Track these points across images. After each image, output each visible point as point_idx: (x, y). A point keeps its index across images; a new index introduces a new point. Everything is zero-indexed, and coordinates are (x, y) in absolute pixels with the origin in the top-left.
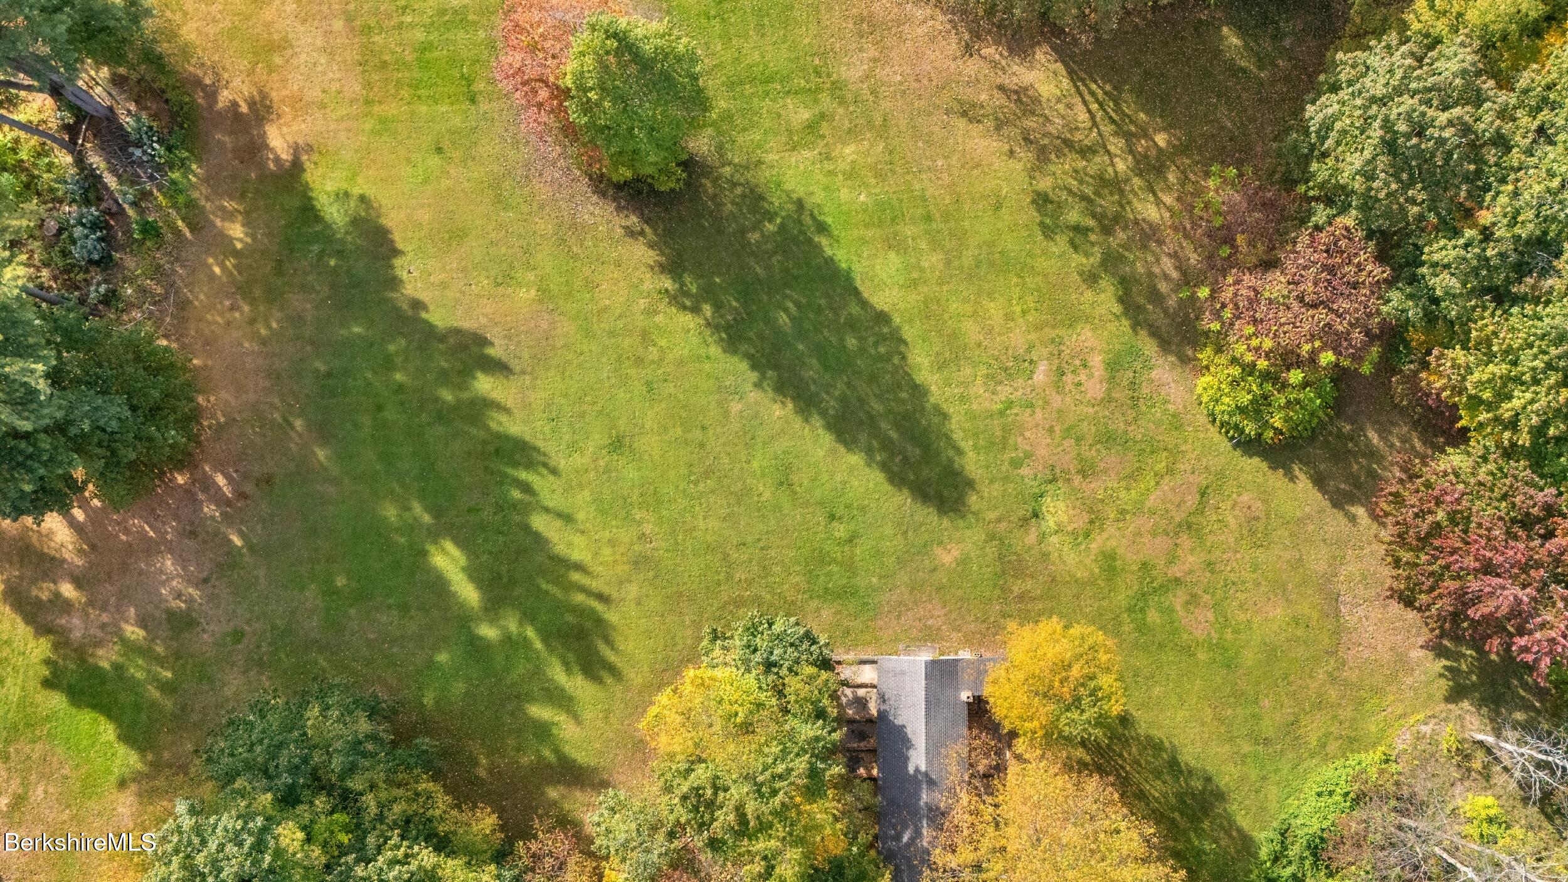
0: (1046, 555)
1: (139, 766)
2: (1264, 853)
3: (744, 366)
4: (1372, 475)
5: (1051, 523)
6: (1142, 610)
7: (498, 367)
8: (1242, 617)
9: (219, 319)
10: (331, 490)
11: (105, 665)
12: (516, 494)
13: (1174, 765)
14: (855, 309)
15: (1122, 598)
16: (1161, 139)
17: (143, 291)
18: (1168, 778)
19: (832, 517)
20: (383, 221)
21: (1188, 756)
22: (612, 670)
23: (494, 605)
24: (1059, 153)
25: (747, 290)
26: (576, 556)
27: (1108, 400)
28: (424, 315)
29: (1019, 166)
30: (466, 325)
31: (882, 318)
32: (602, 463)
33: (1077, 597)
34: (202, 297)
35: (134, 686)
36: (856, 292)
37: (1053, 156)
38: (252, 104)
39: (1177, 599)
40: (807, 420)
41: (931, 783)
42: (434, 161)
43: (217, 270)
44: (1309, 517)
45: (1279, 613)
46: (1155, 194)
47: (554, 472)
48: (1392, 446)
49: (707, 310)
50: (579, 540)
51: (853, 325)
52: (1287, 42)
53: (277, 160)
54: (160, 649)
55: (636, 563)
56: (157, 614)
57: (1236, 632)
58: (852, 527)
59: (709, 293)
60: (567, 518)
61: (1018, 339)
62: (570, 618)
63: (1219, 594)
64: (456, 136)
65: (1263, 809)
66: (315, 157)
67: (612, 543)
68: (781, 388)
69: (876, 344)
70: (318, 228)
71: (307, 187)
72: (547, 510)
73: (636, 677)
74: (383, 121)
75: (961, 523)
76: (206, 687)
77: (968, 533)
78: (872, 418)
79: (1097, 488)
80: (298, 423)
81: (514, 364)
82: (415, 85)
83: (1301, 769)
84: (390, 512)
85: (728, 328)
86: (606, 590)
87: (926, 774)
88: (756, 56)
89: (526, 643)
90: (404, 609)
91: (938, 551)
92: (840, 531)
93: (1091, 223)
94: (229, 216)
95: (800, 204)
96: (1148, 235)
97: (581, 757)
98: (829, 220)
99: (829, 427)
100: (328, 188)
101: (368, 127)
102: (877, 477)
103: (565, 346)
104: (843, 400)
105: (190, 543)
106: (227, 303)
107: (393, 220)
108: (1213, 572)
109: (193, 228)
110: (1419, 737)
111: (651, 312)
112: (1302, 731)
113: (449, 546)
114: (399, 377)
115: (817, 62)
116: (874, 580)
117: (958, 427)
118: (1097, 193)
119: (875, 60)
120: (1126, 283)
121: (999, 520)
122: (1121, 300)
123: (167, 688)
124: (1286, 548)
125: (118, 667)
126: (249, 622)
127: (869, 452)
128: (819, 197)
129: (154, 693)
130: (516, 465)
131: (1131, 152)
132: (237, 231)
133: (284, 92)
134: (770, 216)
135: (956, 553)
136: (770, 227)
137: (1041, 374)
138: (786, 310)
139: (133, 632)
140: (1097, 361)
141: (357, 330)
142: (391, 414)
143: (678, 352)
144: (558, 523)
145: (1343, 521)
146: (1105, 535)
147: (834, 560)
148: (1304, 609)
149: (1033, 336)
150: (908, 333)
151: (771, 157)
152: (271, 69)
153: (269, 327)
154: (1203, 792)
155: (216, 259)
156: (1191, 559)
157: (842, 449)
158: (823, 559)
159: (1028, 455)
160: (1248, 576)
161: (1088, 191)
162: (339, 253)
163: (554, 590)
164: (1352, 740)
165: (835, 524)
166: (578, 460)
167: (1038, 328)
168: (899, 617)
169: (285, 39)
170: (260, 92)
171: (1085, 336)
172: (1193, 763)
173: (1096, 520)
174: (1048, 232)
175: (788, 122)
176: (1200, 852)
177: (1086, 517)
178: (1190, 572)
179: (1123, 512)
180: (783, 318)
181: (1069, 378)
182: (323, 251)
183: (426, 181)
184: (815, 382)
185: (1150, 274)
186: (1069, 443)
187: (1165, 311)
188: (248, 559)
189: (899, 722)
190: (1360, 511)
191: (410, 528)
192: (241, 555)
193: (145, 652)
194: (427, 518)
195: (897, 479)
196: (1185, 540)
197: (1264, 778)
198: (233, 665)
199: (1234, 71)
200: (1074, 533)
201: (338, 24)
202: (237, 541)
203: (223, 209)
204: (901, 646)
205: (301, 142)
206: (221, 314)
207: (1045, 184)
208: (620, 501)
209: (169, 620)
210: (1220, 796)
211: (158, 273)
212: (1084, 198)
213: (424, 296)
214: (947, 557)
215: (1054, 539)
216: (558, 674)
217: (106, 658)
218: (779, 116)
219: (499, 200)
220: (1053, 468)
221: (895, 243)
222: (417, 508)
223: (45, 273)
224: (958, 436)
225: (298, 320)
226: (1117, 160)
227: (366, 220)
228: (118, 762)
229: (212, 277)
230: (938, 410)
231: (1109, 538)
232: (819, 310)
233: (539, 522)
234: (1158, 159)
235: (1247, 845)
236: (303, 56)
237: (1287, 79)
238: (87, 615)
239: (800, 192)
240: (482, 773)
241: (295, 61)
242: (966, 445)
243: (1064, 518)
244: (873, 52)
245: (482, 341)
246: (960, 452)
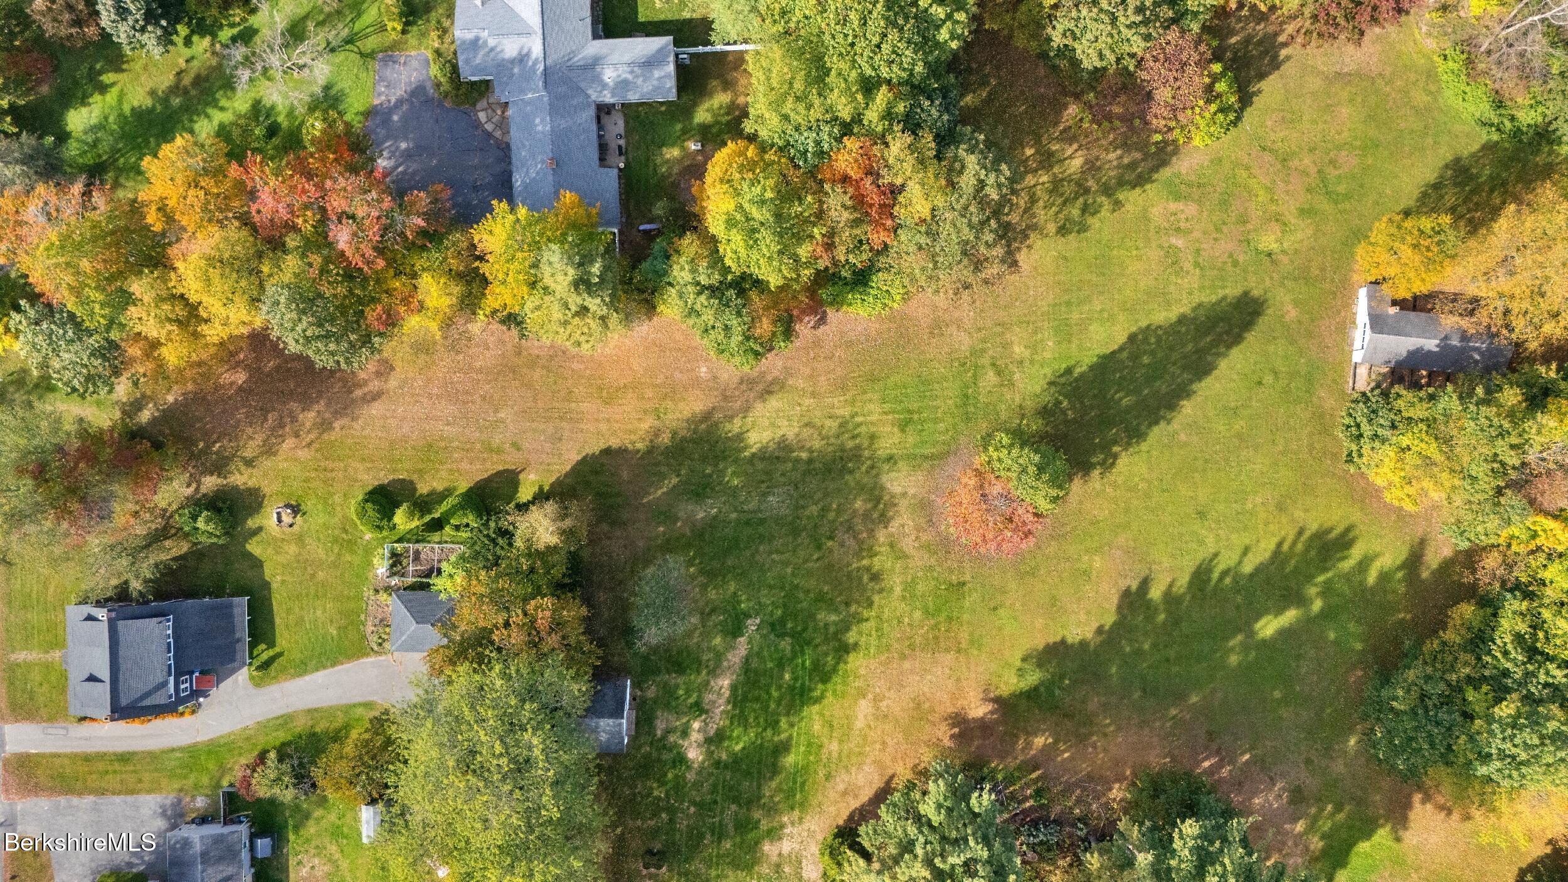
0: (1296, 251)
1: (1388, 828)
2: (1495, 137)
3: (1156, 430)
4: (1260, 42)
5: (1275, 246)
6: (1338, 195)
7: (1145, 584)
8: (1345, 134)
9: (1101, 756)
10: (1220, 695)
11: (1321, 844)
12: (1228, 580)
13: (1437, 186)
14: (1125, 354)
15: (1326, 206)
16: (1029, 152)
17: (1079, 801)
18: (1443, 191)
19: (1260, 383)
20: (1041, 647)
21: (1431, 176)
22: (1348, 530)
23: (1300, 600)
24: (1034, 216)
25: (1105, 422)
26: (1272, 546)
27: (1199, 202)
28: (1107, 628)
29: (1039, 243)
30: (1115, 600)
31: (1132, 338)
32: (1213, 526)
33: (1324, 234)
34: (1084, 766)
35: (1336, 829)
36: (1113, 353)
37: (1035, 221)
38: (953, 726)
39: (1332, 173)
40: (1195, 392)
41: (1446, 338)
42: (1002, 612)
43: (1066, 755)
44: (1284, 86)
45: (1345, 111)
46: (1066, 159)
47: (1216, 555)
48: (1242, 28)
49: (1116, 449)
50: (1262, 545)
51: (1135, 357)
52: (974, 66)
53: (992, 712)
54: (1313, 810)
55: (1281, 509)
56: (1290, 811)
57: (1356, 138)
58: (1266, 371)
59: (1105, 447)
60: (1246, 551)
61: (1154, 254)
62: (1313, 553)
63: (1329, 146)
64: (987, 596)
65: (1468, 135)
66: (992, 688)
67: (1267, 524)
68: (1172, 407)
69: (1149, 344)
70: (1042, 689)
71: (1013, 695)
72: (1240, 563)
73: (1355, 516)
74: (972, 642)
75: (1270, 302)
76: (1341, 784)
77: (1278, 298)
78: (1196, 352)
79: (1255, 214)
80: (1173, 712)
81: (1143, 575)
82: (950, 619)
83: (1445, 109)
84: (1234, 660)
85: (1130, 437)
86: (1296, 530)
87: (1441, 340)
88: (950, 402)
89: (1328, 582)
90: (1299, 657)
91: (1287, 319)
92: (1268, 379)
93: (1081, 200)
94: (1029, 745)
95: (1051, 384)
96: (1091, 167)
97: (1402, 554)
98: (1064, 366)
99: (1200, 380)
100: (1015, 681)
101: (976, 652)
102: (1235, 352)
103: (1134, 541)
104: (1184, 368)
105: (1246, 787)
106: (1090, 750)
107: (1040, 643)
108: (1315, 149)
109: (1036, 768)
110: (1429, 34)
111: (1115, 486)
112: (1421, 105)
113: (1258, 625)
114: (1146, 647)
115: (956, 364)
116: (1303, 361)
117: (1209, 297)
118: (1062, 195)
119: (959, 327)
120: (1121, 183)
121: (1271, 278)
122: (1134, 188)
123: (1338, 808)
124: (1304, 101)
125: (1323, 837)
126: (1300, 754)
127: (1218, 355)
128: (1048, 371)
129: (1341, 816)
130: (1209, 579)
131: (1036, 171)
132: (1039, 741)
133: (948, 704)
134: (1058, 403)
135: (1290, 307)
136: (1065, 404)
137: (1179, 242)
138: (1121, 399)
139: (1300, 827)
140: (1173, 206)
141: (1114, 670)
142: (1171, 653)
143: (1144, 471)
144: (1250, 555)
145: (1288, 64)
146: (1287, 213)
147: (1288, 385)
148: (1345, 95)
149: (1154, 245)
150: (1143, 324)
151: (1018, 400)
152: (932, 710)
153: (1110, 724)
154: (1455, 171)
155: (1058, 755)
156: (1306, 161)
157: (1215, 373)
158: (1287, 391)
159: (1231, 256)
160: (1321, 126)
161: (1060, 201)
162: (1062, 677)
163: (1293, 562)
164: (1429, 76)
165: (1264, 382)
166: (1210, 540)
167: (1148, 240)
168: (1328, 347)
169: (913, 700)
170: (946, 719)
171: (1156, 212)
172: (1436, 175)
173: (1278, 218)
174: (1083, 228)
175: (995, 386)
176: (1491, 177)
177: (1273, 223)
178: (1314, 162)
179: (1272, 200)
180: (1125, 402)
181: (1182, 225)
182: (1059, 688)
183: (1015, 619)
184: (1170, 385)
185: (1118, 167)
186: (1225, 229)
187: (1143, 160)
188: (1259, 752)
189: (1405, 354)
190: (1284, 53)
191: (1245, 648)
192: (1255, 756)
193: (1315, 819)
194: (1240, 637)
195: (1238, 339)
196: (1294, 163)
197: (1449, 132)
198: (1328, 767)
199: (989, 101)
200: (1283, 232)
201: (907, 665)
202: (1247, 757)
203: (1023, 749)
204: (1346, 348)
205: (981, 696)
206: (1098, 754)
207: (1052, 228)
208: (1240, 517)
209: (1295, 804)
210: (1457, 160)
211: (1068, 790)
212: (1064, 203)
213: (1095, 625)
214: (1292, 313)
215: (1285, 245)
216: (1347, 565)
217: (1316, 844)
218: (990, 392)
219: (1032, 573)
220: (1240, 241)
221: (1083, 325)
222: (1231, 643)
223: (1061, 863)
224: (1214, 299)
225: (1105, 707)
226: (1041, 181)
227: (1040, 659)
228: (1384, 842)
229: (1071, 759)
230: (1194, 309)
231: (1289, 209)
232: (1122, 378)
233: (1248, 568)
234: (1043, 155)
235: (1488, 147)
236: (926, 689)
237: (998, 68)
238: (1288, 854)
239: (1043, 383)
240: (1409, 616)
241: (928, 695)
242: (1221, 293)
243: (1273, 237)
244: (953, 329)
245: (1126, 593)
246: (1224, 298)
